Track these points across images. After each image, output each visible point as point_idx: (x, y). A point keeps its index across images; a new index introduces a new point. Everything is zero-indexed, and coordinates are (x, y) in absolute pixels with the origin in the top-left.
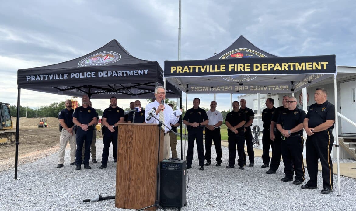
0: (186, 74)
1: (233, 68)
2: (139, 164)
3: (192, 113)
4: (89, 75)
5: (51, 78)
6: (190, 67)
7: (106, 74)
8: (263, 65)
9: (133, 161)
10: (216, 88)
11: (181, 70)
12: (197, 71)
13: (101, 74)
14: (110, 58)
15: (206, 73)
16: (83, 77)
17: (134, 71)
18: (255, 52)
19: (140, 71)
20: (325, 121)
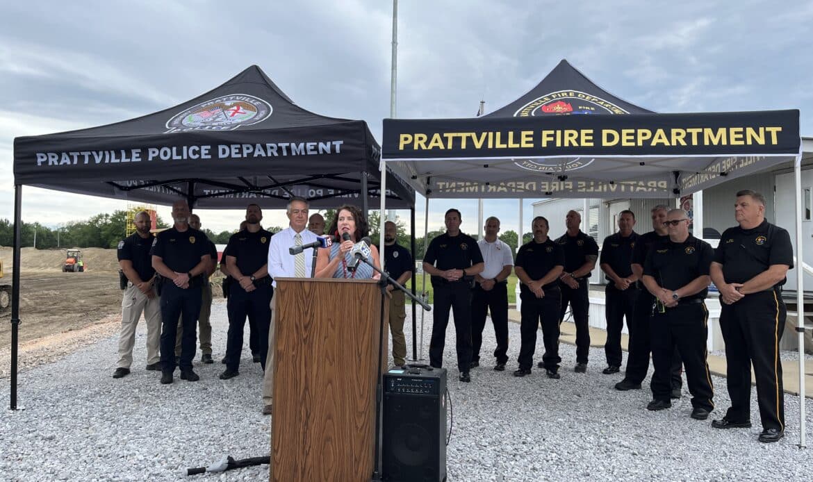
0: (436, 152)
1: (552, 139)
2: (330, 382)
3: (444, 246)
4: (195, 152)
5: (98, 160)
6: (445, 135)
7: (237, 151)
8: (624, 132)
9: (314, 373)
10: (498, 185)
11: (425, 143)
12: (464, 146)
13: (224, 152)
14: (245, 111)
15: (485, 151)
16: (180, 157)
17: (308, 145)
18: (599, 101)
19: (321, 145)
20: (767, 269)
